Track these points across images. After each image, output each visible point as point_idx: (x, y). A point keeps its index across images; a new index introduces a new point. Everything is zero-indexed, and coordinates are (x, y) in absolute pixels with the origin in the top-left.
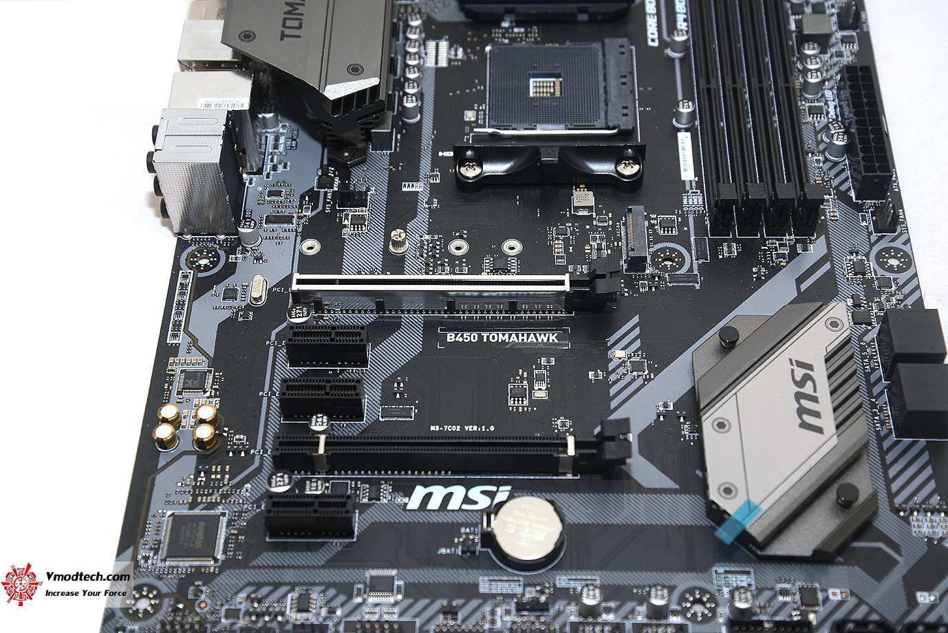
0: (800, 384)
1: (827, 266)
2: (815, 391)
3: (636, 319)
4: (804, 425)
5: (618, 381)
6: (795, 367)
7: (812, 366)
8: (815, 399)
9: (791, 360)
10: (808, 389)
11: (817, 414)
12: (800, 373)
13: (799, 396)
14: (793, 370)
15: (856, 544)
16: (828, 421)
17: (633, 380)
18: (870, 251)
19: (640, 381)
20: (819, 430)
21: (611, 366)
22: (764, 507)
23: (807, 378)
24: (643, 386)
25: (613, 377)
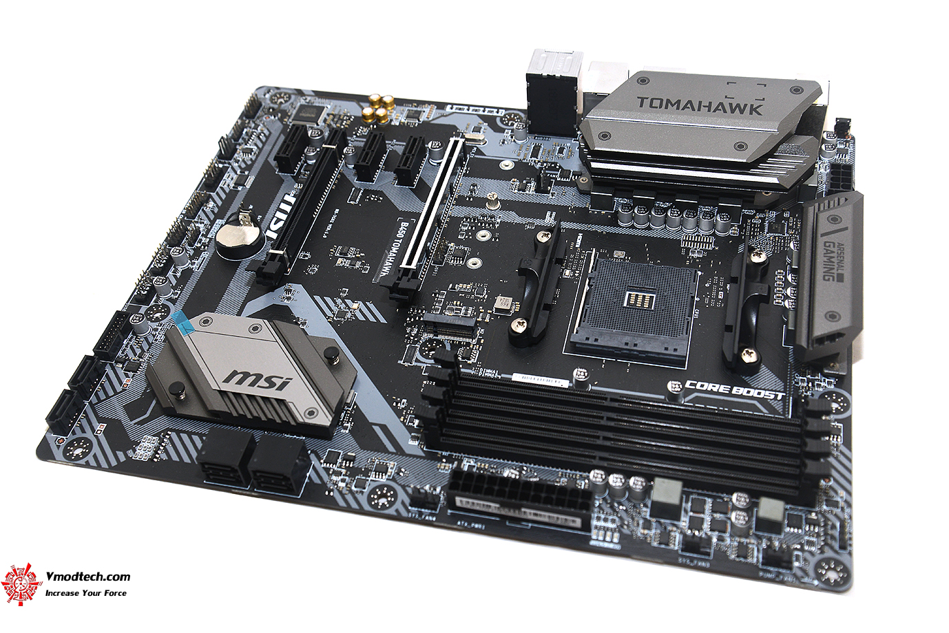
0: (268, 380)
1: (391, 448)
2: (258, 386)
3: (383, 320)
4: (235, 373)
5: (335, 303)
6: (284, 380)
7: (281, 390)
8: (252, 384)
9: (291, 379)
10: (262, 383)
11: (240, 382)
12: (278, 382)
13: (259, 377)
14: (282, 378)
15: (154, 402)
16: (231, 387)
17: (331, 310)
18: (397, 483)
19: (329, 313)
20: (227, 380)
21: (348, 302)
22: (186, 339)
23: (272, 385)
24: (325, 315)
25: (339, 301)
